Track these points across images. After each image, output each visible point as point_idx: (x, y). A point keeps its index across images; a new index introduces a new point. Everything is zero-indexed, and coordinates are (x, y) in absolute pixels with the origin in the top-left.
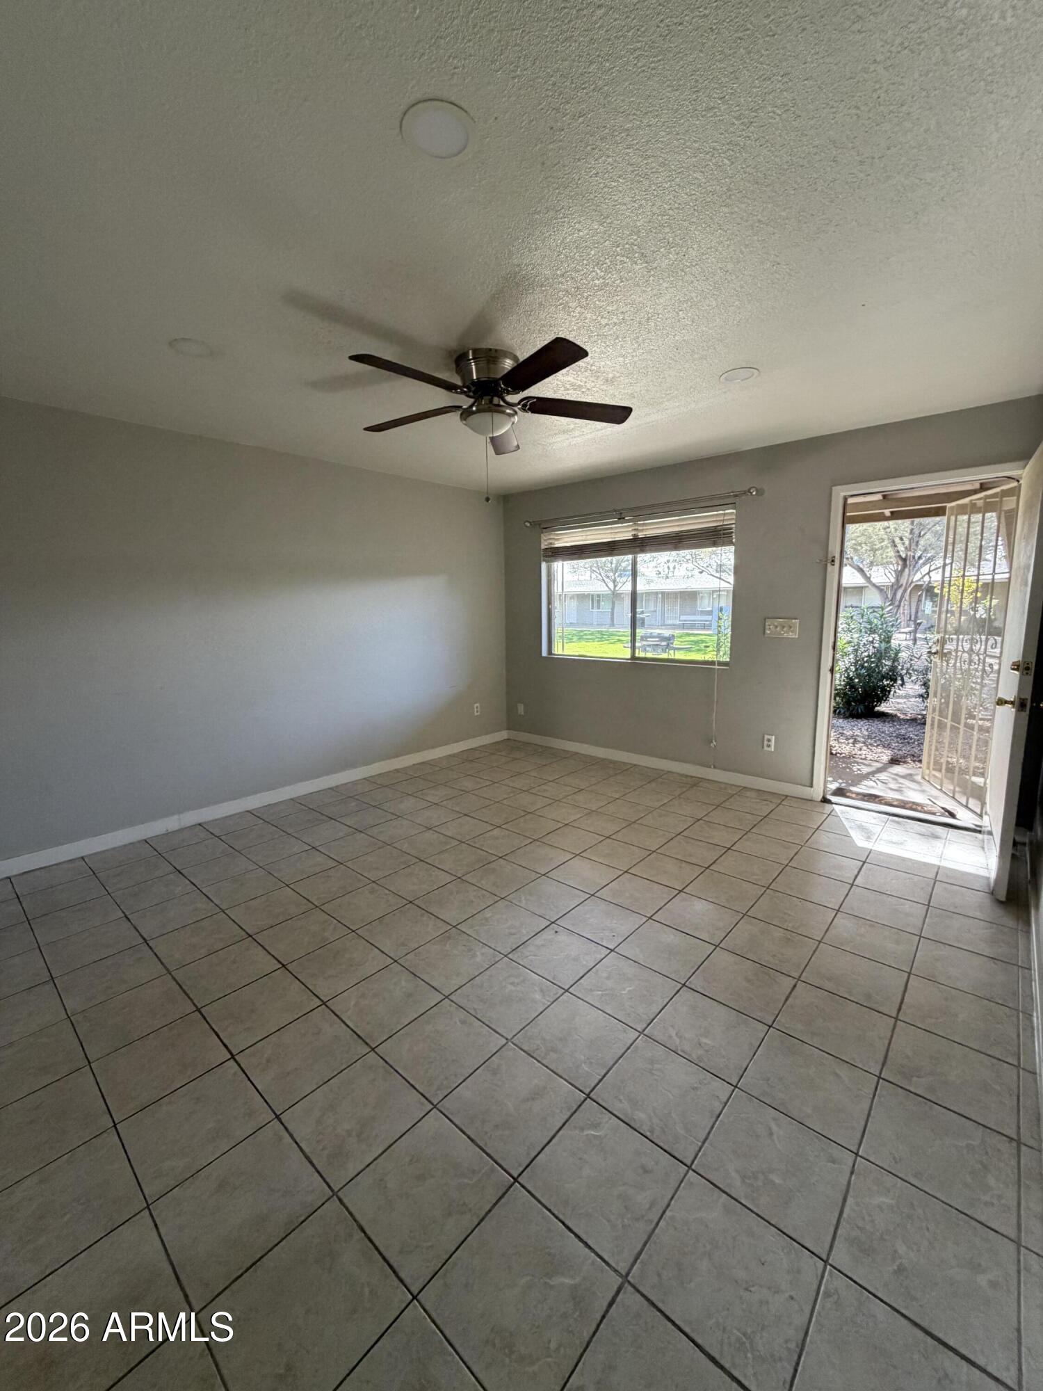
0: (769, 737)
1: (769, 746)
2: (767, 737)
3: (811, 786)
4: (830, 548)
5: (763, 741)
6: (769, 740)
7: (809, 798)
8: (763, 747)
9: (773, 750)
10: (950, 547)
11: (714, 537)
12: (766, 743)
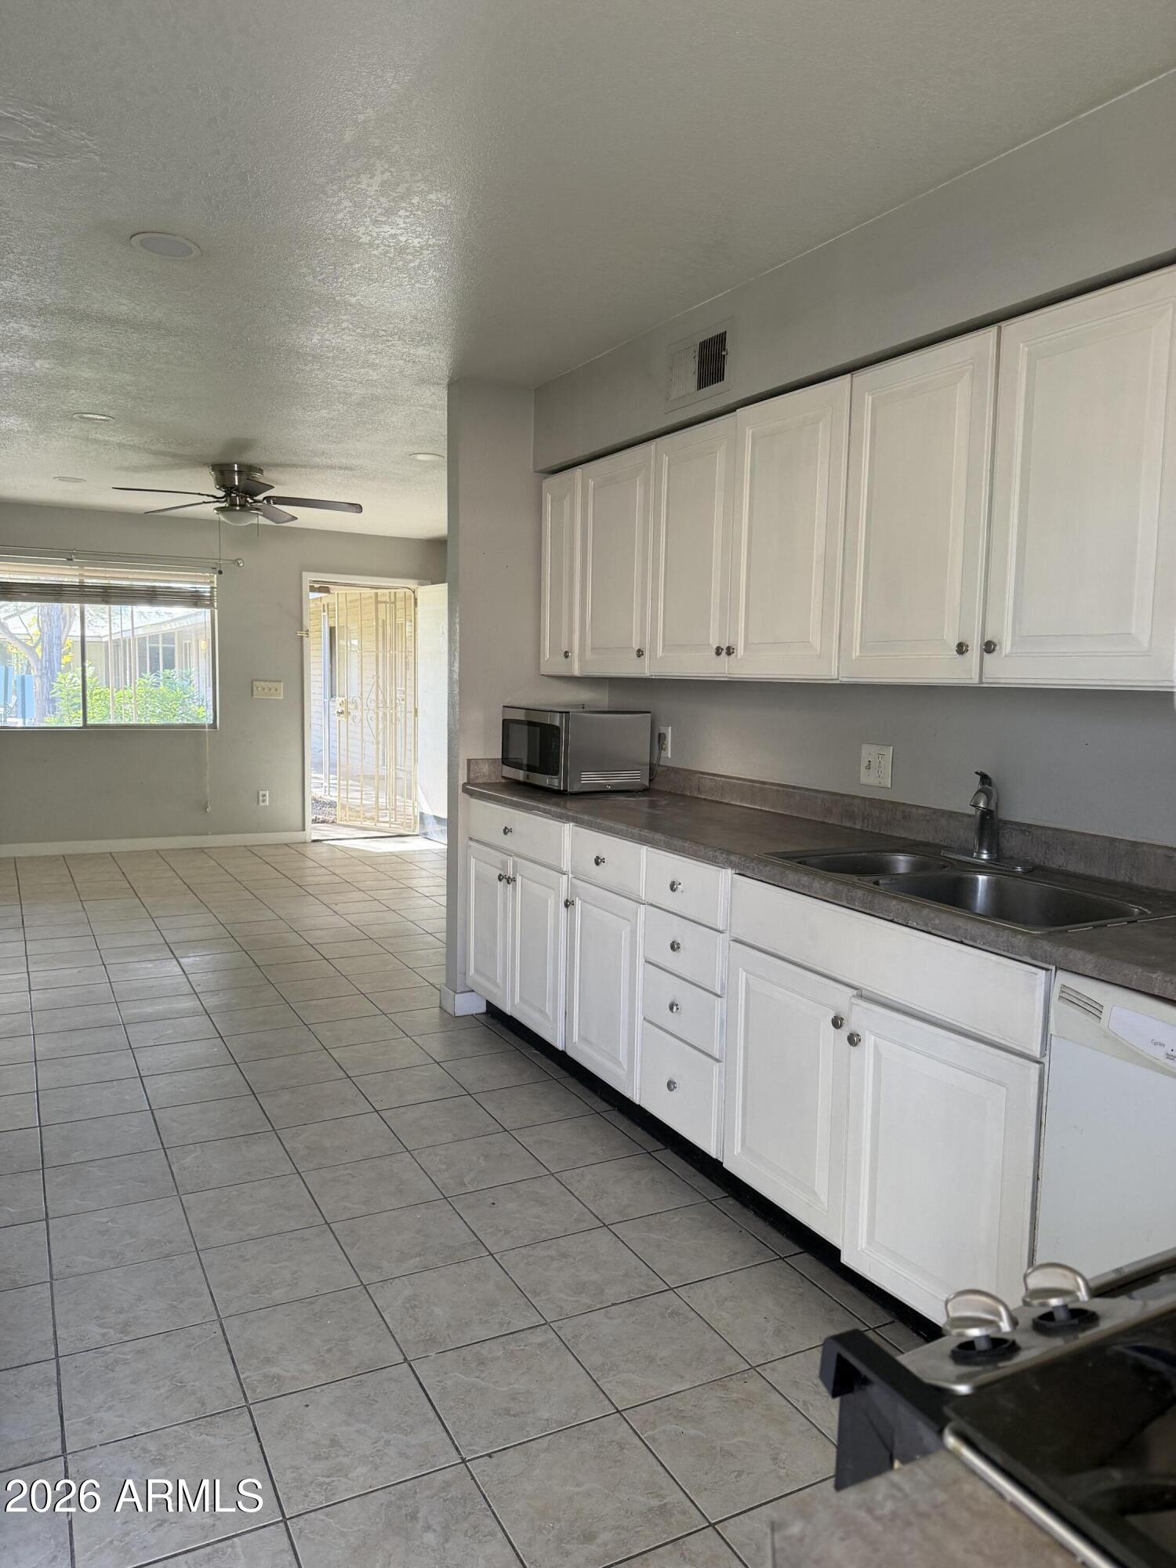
0: (264, 792)
1: (264, 801)
2: (261, 793)
3: (304, 830)
4: (304, 623)
5: (258, 798)
6: (264, 796)
7: (303, 841)
8: (258, 803)
9: (268, 804)
10: (380, 629)
11: (195, 599)
12: (261, 798)
